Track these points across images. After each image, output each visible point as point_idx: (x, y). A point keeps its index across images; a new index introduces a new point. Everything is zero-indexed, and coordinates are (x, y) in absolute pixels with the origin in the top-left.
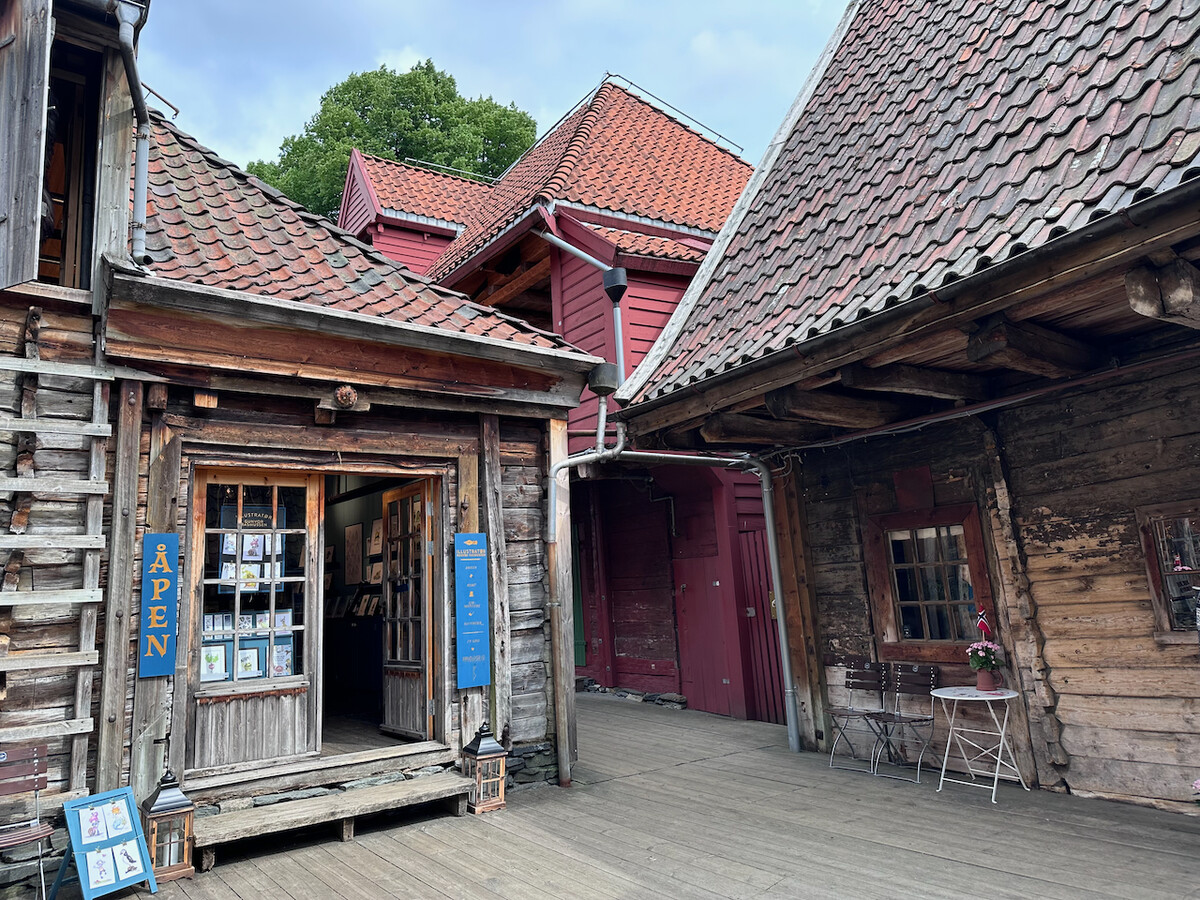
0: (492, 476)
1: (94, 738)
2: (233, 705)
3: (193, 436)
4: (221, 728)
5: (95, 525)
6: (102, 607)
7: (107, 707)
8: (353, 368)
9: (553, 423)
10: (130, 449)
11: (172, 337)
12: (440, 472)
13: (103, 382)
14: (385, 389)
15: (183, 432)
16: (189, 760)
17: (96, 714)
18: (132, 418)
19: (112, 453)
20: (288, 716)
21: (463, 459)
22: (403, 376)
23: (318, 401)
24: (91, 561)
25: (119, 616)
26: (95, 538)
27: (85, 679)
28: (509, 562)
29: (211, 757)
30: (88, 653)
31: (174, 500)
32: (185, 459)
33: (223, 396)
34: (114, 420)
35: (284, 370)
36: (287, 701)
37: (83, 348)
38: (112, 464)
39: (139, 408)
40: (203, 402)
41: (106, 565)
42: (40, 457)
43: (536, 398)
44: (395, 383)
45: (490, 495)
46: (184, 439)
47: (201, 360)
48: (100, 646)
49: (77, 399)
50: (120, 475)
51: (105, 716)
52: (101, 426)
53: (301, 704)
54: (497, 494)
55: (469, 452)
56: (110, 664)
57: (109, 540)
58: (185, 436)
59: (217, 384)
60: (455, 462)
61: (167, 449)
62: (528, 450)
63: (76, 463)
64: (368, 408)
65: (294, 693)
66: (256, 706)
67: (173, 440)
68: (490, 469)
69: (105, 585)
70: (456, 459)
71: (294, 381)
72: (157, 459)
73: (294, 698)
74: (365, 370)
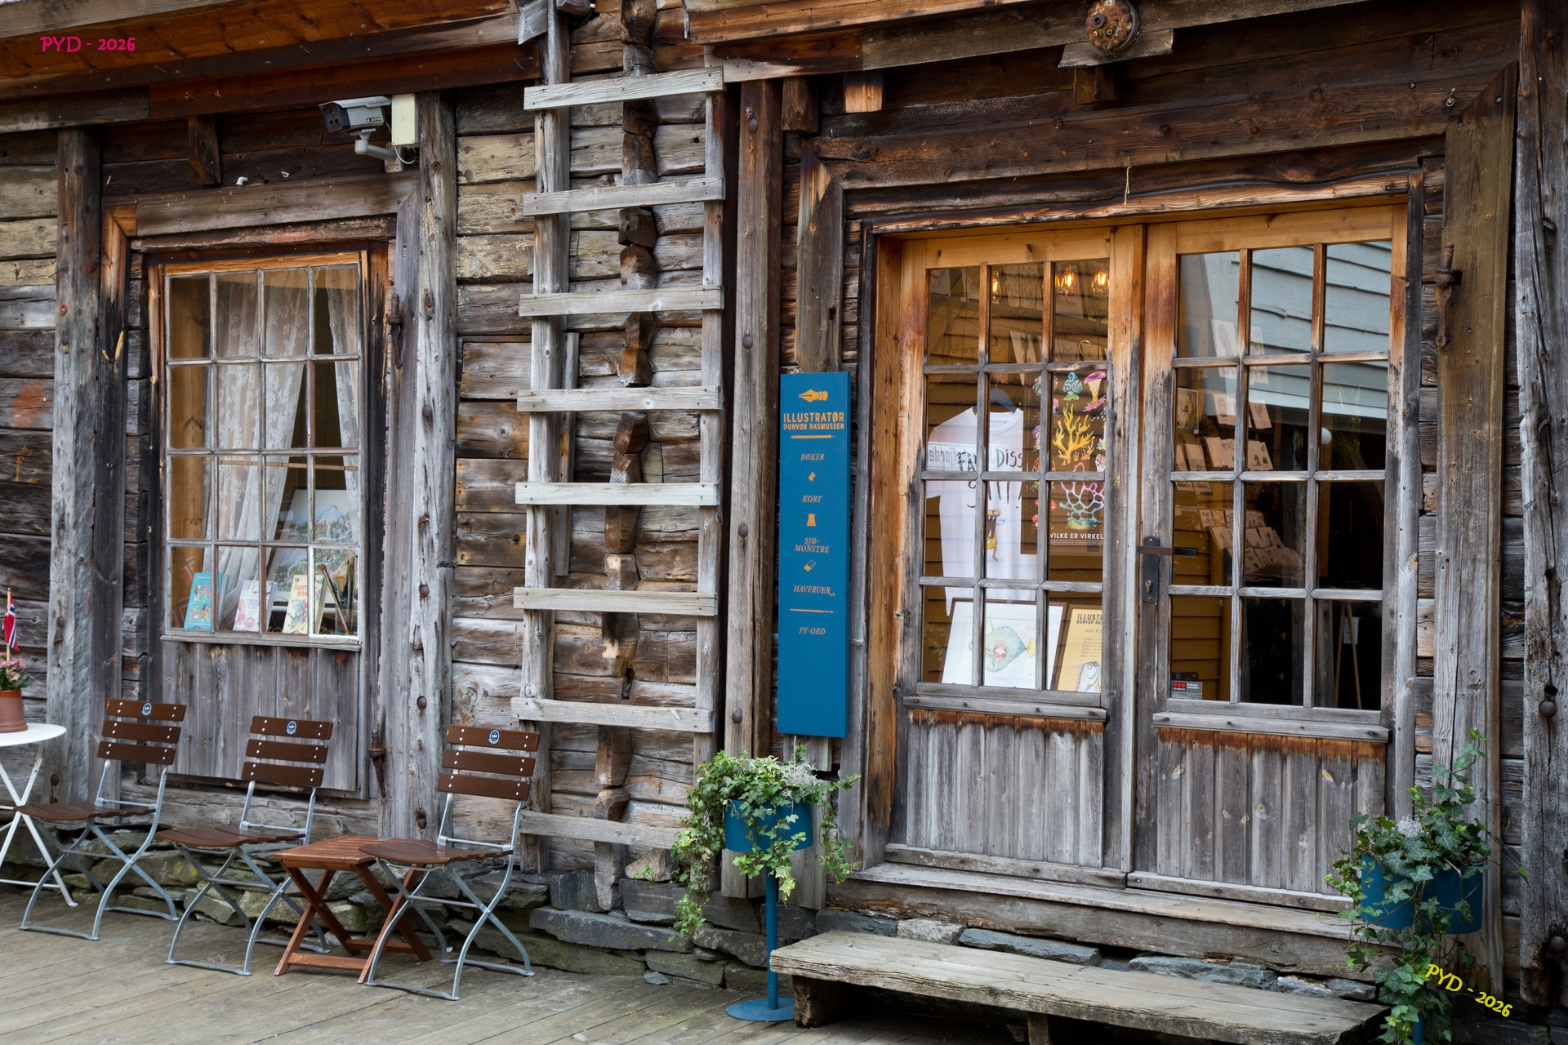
1: (716, 741)
2: (967, 732)
3: (861, 177)
4: (946, 776)
5: (711, 368)
6: (723, 512)
7: (730, 695)
12: (1401, 183)
13: (711, 96)
16: (900, 825)
17: (720, 704)
18: (756, 159)
20: (1066, 777)
21: (1459, 137)
24: (707, 433)
25: (742, 534)
27: (704, 642)
29: (932, 831)
30: (703, 598)
31: (832, 312)
32: (853, 226)
33: (887, 81)
34: (729, 170)
36: (1062, 745)
40: (858, 101)
42: (666, 249)
46: (846, 185)
48: (722, 581)
50: (742, 270)
51: (730, 712)
52: (714, 182)
53: (1092, 756)
56: (733, 619)
57: (728, 395)
58: (849, 177)
59: (873, 57)
61: (822, 211)
64: (1168, 44)
65: (1075, 729)
66: (1006, 743)
67: (830, 189)
69: (724, 476)
70: (1445, 139)
72: (806, 233)
73: (1077, 741)
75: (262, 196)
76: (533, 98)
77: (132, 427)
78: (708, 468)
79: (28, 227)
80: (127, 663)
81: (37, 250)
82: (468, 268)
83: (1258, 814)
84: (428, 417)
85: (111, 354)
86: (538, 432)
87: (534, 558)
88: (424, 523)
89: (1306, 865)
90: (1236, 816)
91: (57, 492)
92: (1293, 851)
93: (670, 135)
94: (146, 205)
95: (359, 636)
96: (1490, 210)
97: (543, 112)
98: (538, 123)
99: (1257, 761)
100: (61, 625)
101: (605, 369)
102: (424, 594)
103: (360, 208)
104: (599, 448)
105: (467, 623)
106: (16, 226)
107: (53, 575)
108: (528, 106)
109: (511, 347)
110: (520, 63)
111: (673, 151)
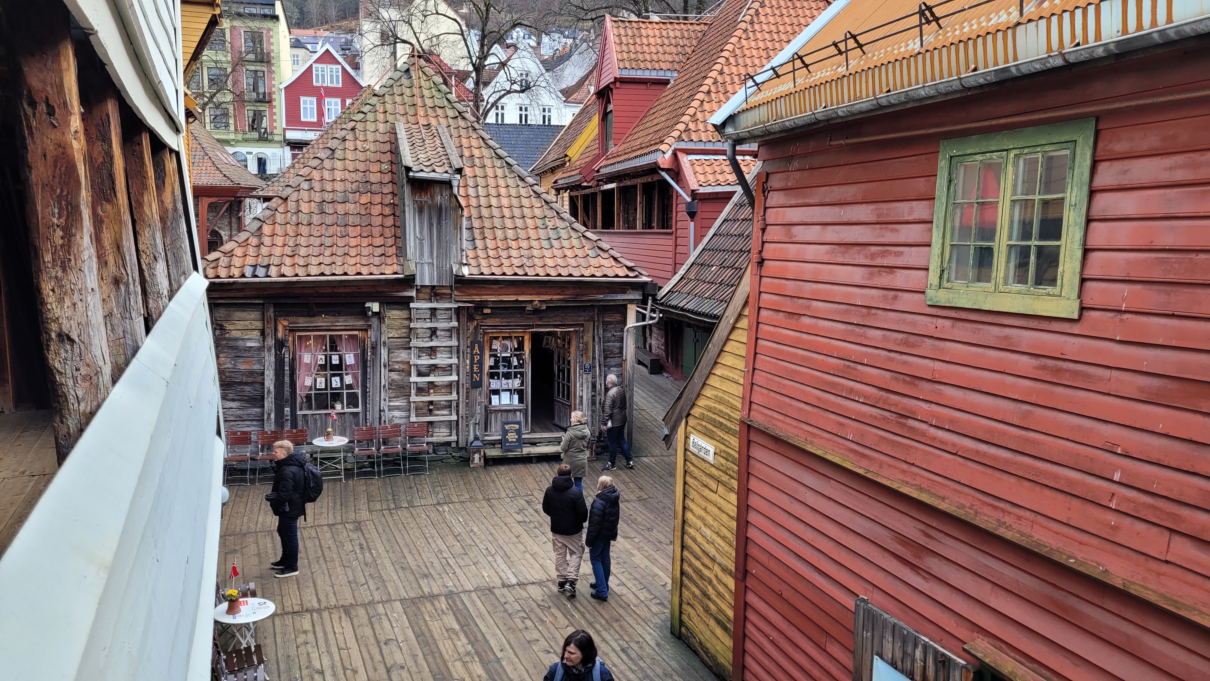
0: (598, 331)
1: (457, 421)
3: (483, 322)
4: (496, 420)
5: (455, 356)
6: (458, 381)
7: (460, 412)
8: (538, 294)
9: (629, 306)
10: (463, 330)
11: (475, 292)
12: (577, 329)
13: (455, 308)
14: (551, 301)
15: (480, 321)
16: (486, 430)
17: (458, 414)
18: (464, 319)
19: (458, 330)
20: (519, 418)
21: (586, 324)
22: (559, 294)
23: (526, 307)
24: (454, 367)
25: (463, 385)
26: (454, 361)
27: (454, 404)
28: (605, 366)
29: (493, 430)
30: (454, 396)
32: (481, 330)
33: (491, 308)
34: (458, 321)
35: (513, 298)
36: (518, 413)
37: (448, 294)
38: (458, 334)
39: (466, 316)
40: (486, 311)
41: (458, 367)
42: (438, 333)
43: (619, 297)
44: (555, 297)
45: (596, 339)
46: (480, 324)
47: (484, 298)
48: (458, 393)
49: (447, 312)
50: (461, 339)
51: (460, 415)
52: (455, 324)
53: (523, 414)
54: (600, 338)
55: (588, 321)
56: (461, 399)
57: (459, 361)
59: (490, 305)
60: (582, 325)
61: (476, 328)
62: (618, 317)
63: (448, 334)
64: (545, 308)
65: (520, 410)
67: (477, 324)
68: (597, 327)
69: (458, 375)
71: (517, 301)
72: (472, 331)
73: (520, 412)
74: (543, 294)
75: (331, 319)
76: (412, 305)
77: (287, 368)
78: (454, 373)
79: (247, 323)
80: (287, 420)
81: (250, 327)
82: (391, 335)
84: (385, 366)
85: (281, 352)
86: (414, 368)
87: (413, 392)
88: (384, 386)
91: (267, 384)
93: (438, 312)
94: (291, 319)
95: (359, 409)
96: (591, 334)
97: (414, 308)
98: (412, 310)
100: (269, 414)
101: (424, 355)
102: (385, 400)
103: (361, 323)
104: (423, 370)
105: (391, 404)
106: (241, 322)
107: (266, 403)
108: (411, 307)
109: (401, 351)
110: (411, 299)
111: (440, 315)
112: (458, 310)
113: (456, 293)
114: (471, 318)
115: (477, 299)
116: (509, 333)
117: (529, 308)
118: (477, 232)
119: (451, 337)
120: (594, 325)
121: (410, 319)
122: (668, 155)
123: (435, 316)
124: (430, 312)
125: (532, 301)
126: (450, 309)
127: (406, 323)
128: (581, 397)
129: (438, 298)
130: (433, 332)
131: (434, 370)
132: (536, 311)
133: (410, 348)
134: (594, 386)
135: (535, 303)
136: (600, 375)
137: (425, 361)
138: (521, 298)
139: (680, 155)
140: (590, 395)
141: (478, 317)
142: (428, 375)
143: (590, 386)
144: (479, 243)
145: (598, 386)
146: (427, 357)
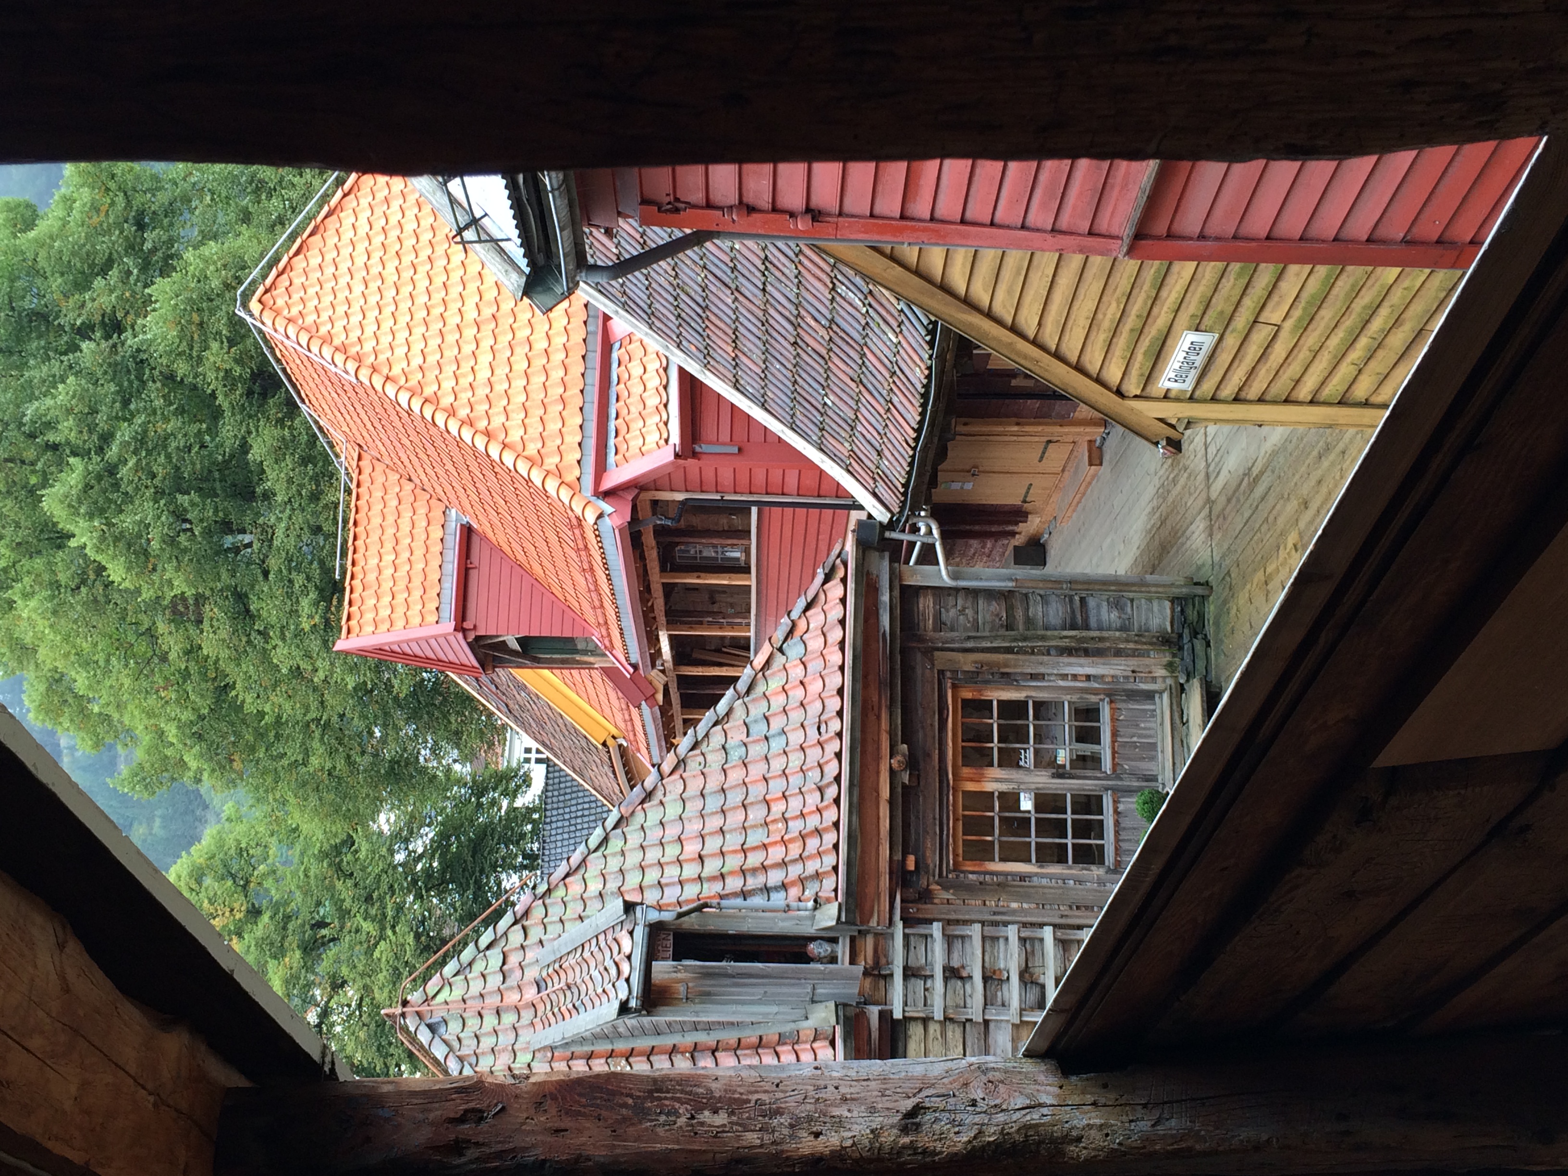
0: (951, 640)
2: (1121, 844)
3: (934, 871)
5: (1001, 931)
8: (878, 759)
9: (904, 581)
10: (949, 912)
11: (873, 886)
12: (949, 685)
13: (904, 928)
14: (891, 733)
15: (931, 878)
18: (928, 911)
19: (949, 922)
21: (939, 666)
22: (879, 717)
23: (903, 784)
24: (1025, 933)
25: (1062, 916)
26: (1012, 932)
28: (1027, 628)
31: (981, 883)
32: (950, 876)
33: (905, 853)
34: (930, 922)
35: (885, 810)
38: (957, 922)
39: (920, 906)
40: (911, 865)
41: (1025, 925)
42: (955, 964)
43: (885, 598)
44: (885, 724)
45: (970, 644)
46: (937, 877)
47: (884, 866)
49: (912, 944)
50: (967, 917)
52: (936, 929)
53: (1123, 797)
54: (969, 638)
55: (932, 661)
57: (1013, 923)
58: (934, 877)
59: (898, 857)
60: (941, 672)
61: (946, 888)
62: (926, 603)
63: (958, 944)
64: (905, 746)
65: (1116, 802)
66: (1124, 829)
67: (938, 883)
68: (947, 642)
69: (1041, 925)
70: (939, 671)
71: (891, 802)
72: (953, 894)
73: (1119, 802)
74: (878, 749)
76: (898, 1015)
83: (1135, 739)
86: (1027, 1016)
89: (1148, 725)
90: (1136, 747)
92: (1145, 729)
93: (912, 962)
96: (960, 656)
97: (904, 1011)
98: (907, 1014)
99: (1119, 739)
101: (999, 994)
108: (901, 1017)
109: (991, 1041)
110: (885, 1016)
111: (918, 959)
112: (908, 921)
113: (873, 923)
114: (926, 896)
115: (885, 882)
116: (956, 820)
117: (906, 778)
118: (753, 882)
119: (963, 937)
120: (938, 649)
121: (925, 1021)
122: (607, 507)
123: (920, 968)
124: (913, 980)
125: (892, 772)
126: (906, 937)
127: (934, 1028)
128: (1088, 677)
129: (883, 961)
130: (952, 974)
131: (1032, 975)
132: (913, 763)
133: (986, 1022)
134: (1069, 652)
135: (895, 765)
136: (1043, 638)
137: (1013, 992)
138: (885, 793)
139: (608, 483)
140: (1082, 660)
141: (923, 882)
142: (1043, 987)
143: (1066, 659)
144: (775, 877)
145: (1065, 643)
146: (1005, 987)
